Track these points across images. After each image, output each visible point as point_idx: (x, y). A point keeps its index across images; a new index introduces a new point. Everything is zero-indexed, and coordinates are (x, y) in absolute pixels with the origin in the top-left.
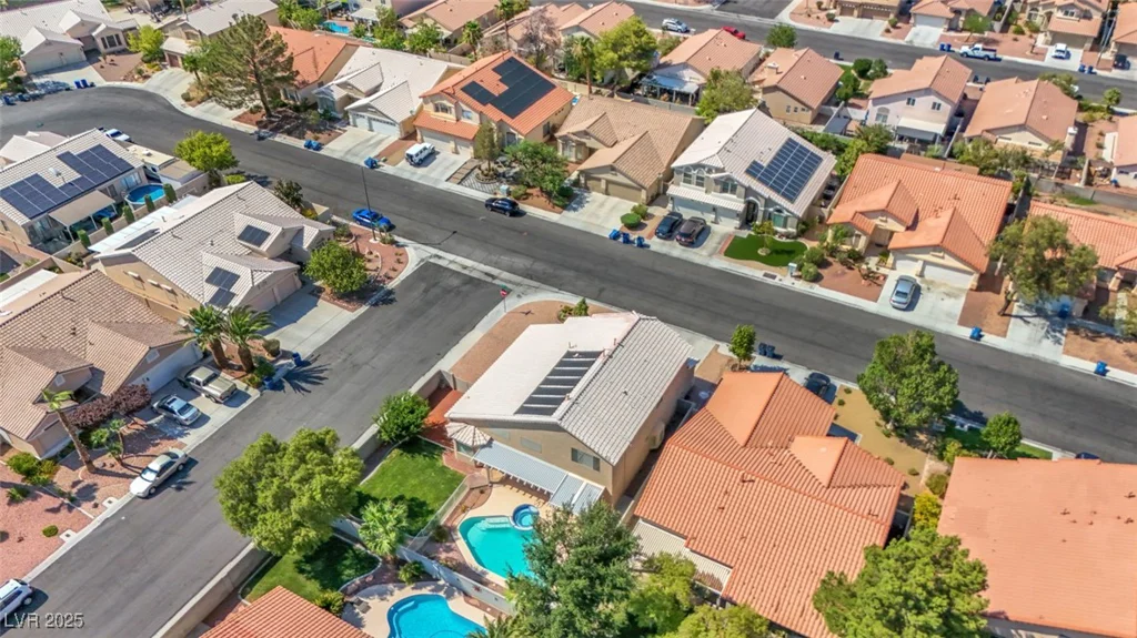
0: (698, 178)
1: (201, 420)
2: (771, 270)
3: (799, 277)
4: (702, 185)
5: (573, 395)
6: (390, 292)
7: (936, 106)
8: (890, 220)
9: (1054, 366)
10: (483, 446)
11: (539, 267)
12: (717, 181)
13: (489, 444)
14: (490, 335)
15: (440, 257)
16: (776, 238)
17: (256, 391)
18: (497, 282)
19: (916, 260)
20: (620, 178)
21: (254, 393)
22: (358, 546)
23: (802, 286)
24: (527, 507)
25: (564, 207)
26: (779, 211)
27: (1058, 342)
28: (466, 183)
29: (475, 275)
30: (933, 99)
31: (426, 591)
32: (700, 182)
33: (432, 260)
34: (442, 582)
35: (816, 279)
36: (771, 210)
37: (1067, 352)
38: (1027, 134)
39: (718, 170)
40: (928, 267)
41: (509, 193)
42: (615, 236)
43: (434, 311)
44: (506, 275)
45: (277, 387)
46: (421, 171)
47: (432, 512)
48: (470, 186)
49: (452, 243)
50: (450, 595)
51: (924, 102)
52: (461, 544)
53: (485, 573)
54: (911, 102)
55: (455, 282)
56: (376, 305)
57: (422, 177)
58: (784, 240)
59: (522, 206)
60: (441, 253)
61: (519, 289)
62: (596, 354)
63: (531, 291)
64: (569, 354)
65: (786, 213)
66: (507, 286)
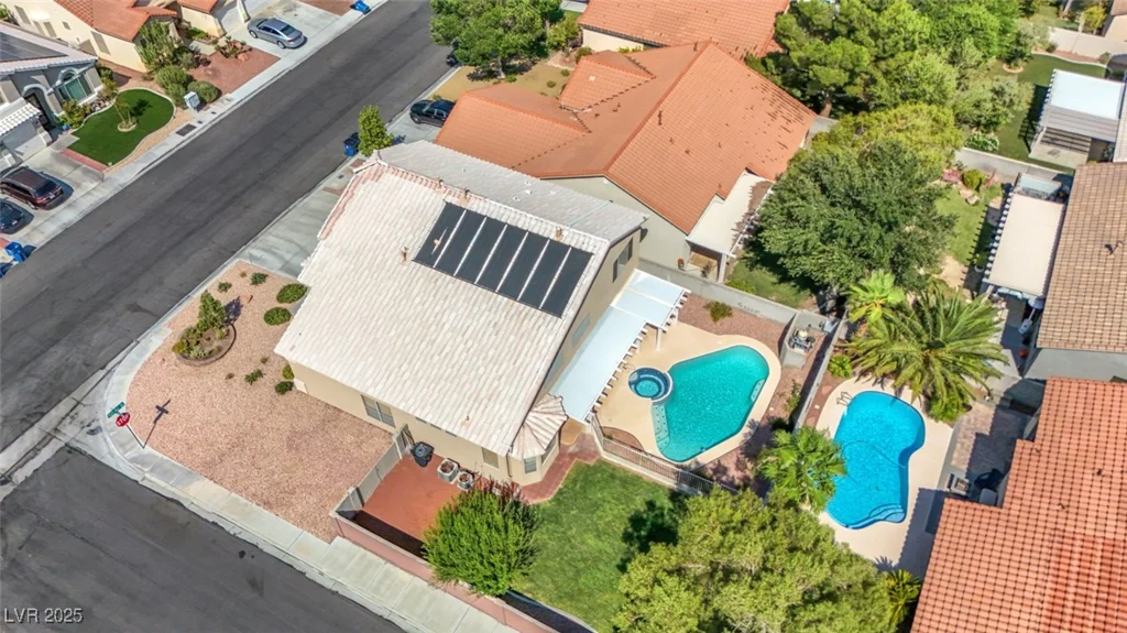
2: (172, 127)
5: (547, 229)
18: (20, 476)
23: (219, 108)
26: (67, 77)
35: (214, 92)
36: (58, 82)
47: (651, 505)
52: (707, 458)
53: (752, 424)
61: (71, 433)
62: (451, 212)
63: (83, 414)
64: (425, 257)
65: (77, 72)
66: (46, 453)
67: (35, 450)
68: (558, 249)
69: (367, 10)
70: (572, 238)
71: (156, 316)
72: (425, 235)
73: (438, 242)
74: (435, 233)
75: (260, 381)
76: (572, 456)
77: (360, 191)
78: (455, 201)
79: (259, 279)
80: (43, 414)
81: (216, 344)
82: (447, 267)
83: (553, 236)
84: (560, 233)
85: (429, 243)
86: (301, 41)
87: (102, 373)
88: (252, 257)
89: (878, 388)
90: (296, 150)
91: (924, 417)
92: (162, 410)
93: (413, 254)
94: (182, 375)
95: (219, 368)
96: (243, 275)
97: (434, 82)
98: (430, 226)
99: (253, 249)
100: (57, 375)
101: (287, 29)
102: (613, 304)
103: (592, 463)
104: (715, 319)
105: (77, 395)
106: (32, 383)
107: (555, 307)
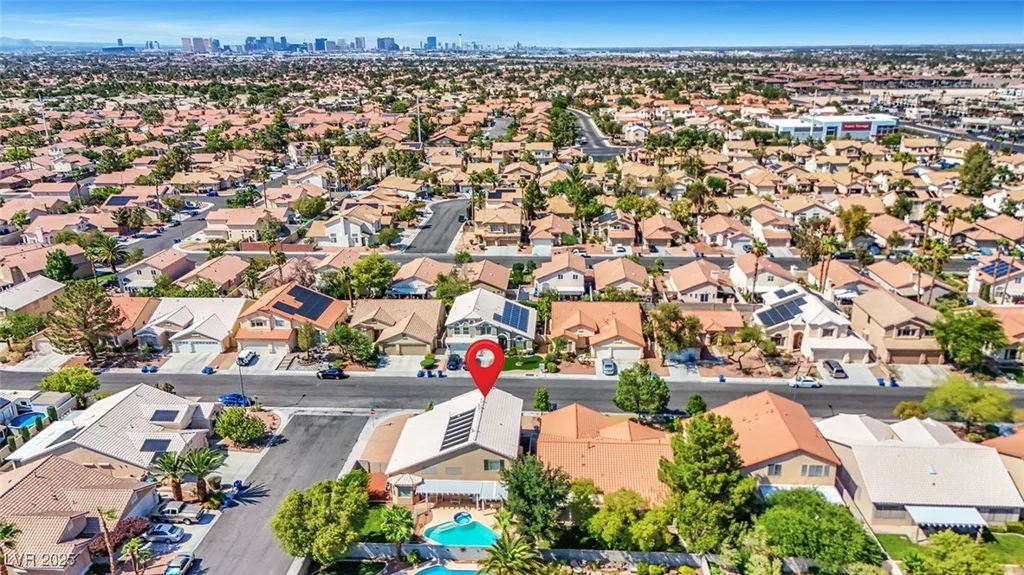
0: (464, 329)
1: (185, 538)
2: (529, 372)
3: (547, 372)
4: (467, 333)
5: (474, 429)
6: (280, 437)
7: (575, 277)
8: (585, 330)
9: (700, 383)
10: (420, 484)
11: (379, 400)
12: (477, 328)
13: (423, 482)
14: (371, 441)
15: (303, 411)
16: (523, 355)
17: (218, 511)
18: (356, 415)
19: (607, 348)
20: (410, 341)
21: (218, 513)
22: (364, 561)
23: (550, 376)
24: (460, 514)
25: (375, 367)
26: (520, 339)
27: (695, 372)
28: (293, 367)
29: (337, 414)
30: (573, 273)
31: (427, 566)
32: (466, 330)
33: (298, 414)
34: (434, 559)
35: (557, 371)
36: (514, 338)
37: (702, 376)
38: (629, 283)
39: (477, 320)
40: (615, 352)
41: (330, 367)
42: (421, 375)
43: (321, 439)
44: (357, 410)
45: (232, 505)
46: (251, 368)
48: (297, 369)
49: (305, 401)
50: (444, 563)
51: (568, 276)
54: (560, 277)
55: (325, 421)
56: (274, 445)
57: (255, 371)
58: (527, 356)
59: (346, 373)
60: (302, 409)
61: (374, 415)
62: (472, 411)
65: (524, 339)
67: (365, 413)
68: (466, 435)
70: (472, 435)
72: (460, 413)
74: (462, 414)
78: (476, 409)
82: (451, 423)
84: (473, 432)
85: (458, 415)
93: (452, 416)
98: (465, 412)
102: (482, 481)
107: (443, 449)
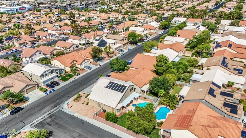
0: (45, 75)
3: (78, 75)
4: (47, 76)
7: (40, 53)
8: (74, 62)
12: (50, 73)
14: (78, 112)
15: (33, 124)
16: (64, 76)
18: (54, 112)
20: (30, 87)
23: (80, 76)
26: (61, 71)
27: (103, 61)
32: (46, 75)
36: (60, 71)
37: (105, 61)
38: (56, 50)
39: (49, 70)
40: (85, 64)
42: (47, 94)
43: (61, 123)
54: (36, 55)
55: (49, 120)
58: (65, 75)
60: (31, 124)
61: (60, 108)
62: (110, 82)
63: (61, 107)
64: (107, 87)
65: (62, 70)
66: (57, 110)
67: (55, 110)
68: (123, 86)
69: (101, 65)
70: (125, 85)
71: (71, 97)
72: (107, 85)
73: (109, 85)
74: (108, 85)
75: (84, 104)
76: (124, 112)
77: (100, 80)
78: (111, 81)
79: (84, 94)
80: (56, 107)
81: (79, 100)
82: (109, 88)
83: (123, 85)
84: (123, 84)
85: (108, 86)
86: (91, 69)
87: (64, 103)
88: (83, 92)
89: (164, 106)
90: (90, 80)
91: (170, 109)
92: (71, 106)
93: (106, 87)
94: (74, 103)
95: (79, 102)
96: (82, 93)
97: (109, 73)
98: (108, 84)
99: (83, 91)
100: (58, 103)
101: (90, 67)
102: (130, 95)
103: (126, 113)
104: (144, 99)
105: (61, 105)
106: (55, 103)
107: (122, 92)
